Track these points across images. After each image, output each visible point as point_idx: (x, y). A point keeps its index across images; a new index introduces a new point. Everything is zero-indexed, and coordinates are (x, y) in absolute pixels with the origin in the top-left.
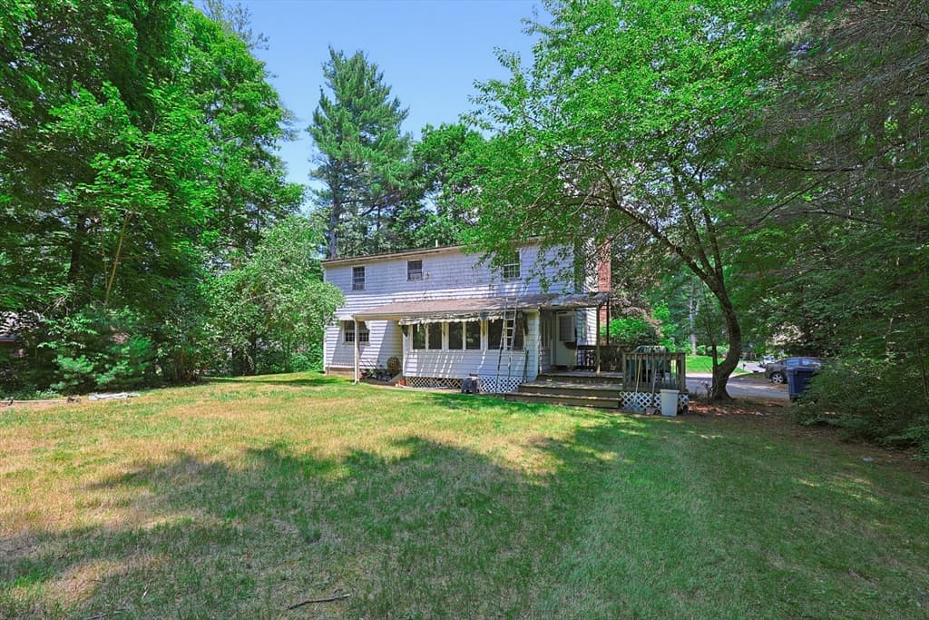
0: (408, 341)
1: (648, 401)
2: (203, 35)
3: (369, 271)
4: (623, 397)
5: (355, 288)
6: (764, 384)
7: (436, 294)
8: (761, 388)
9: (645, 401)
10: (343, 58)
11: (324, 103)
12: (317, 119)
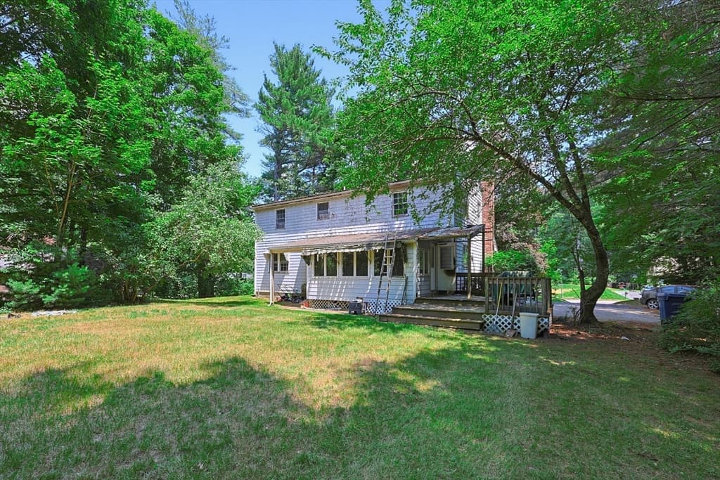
0: (311, 269)
1: (509, 324)
2: (162, 30)
3: (289, 213)
4: (485, 319)
5: (278, 227)
6: (640, 309)
7: (339, 231)
8: (635, 314)
9: (506, 323)
10: (284, 51)
11: (267, 85)
12: (261, 97)
